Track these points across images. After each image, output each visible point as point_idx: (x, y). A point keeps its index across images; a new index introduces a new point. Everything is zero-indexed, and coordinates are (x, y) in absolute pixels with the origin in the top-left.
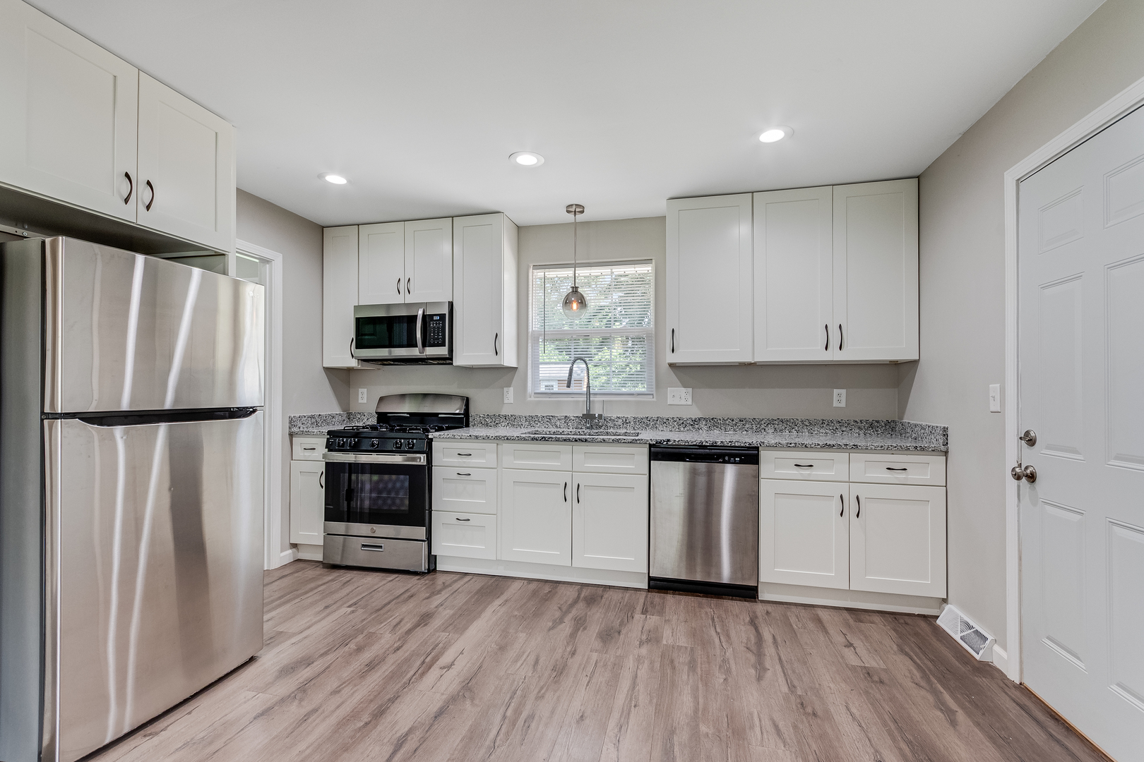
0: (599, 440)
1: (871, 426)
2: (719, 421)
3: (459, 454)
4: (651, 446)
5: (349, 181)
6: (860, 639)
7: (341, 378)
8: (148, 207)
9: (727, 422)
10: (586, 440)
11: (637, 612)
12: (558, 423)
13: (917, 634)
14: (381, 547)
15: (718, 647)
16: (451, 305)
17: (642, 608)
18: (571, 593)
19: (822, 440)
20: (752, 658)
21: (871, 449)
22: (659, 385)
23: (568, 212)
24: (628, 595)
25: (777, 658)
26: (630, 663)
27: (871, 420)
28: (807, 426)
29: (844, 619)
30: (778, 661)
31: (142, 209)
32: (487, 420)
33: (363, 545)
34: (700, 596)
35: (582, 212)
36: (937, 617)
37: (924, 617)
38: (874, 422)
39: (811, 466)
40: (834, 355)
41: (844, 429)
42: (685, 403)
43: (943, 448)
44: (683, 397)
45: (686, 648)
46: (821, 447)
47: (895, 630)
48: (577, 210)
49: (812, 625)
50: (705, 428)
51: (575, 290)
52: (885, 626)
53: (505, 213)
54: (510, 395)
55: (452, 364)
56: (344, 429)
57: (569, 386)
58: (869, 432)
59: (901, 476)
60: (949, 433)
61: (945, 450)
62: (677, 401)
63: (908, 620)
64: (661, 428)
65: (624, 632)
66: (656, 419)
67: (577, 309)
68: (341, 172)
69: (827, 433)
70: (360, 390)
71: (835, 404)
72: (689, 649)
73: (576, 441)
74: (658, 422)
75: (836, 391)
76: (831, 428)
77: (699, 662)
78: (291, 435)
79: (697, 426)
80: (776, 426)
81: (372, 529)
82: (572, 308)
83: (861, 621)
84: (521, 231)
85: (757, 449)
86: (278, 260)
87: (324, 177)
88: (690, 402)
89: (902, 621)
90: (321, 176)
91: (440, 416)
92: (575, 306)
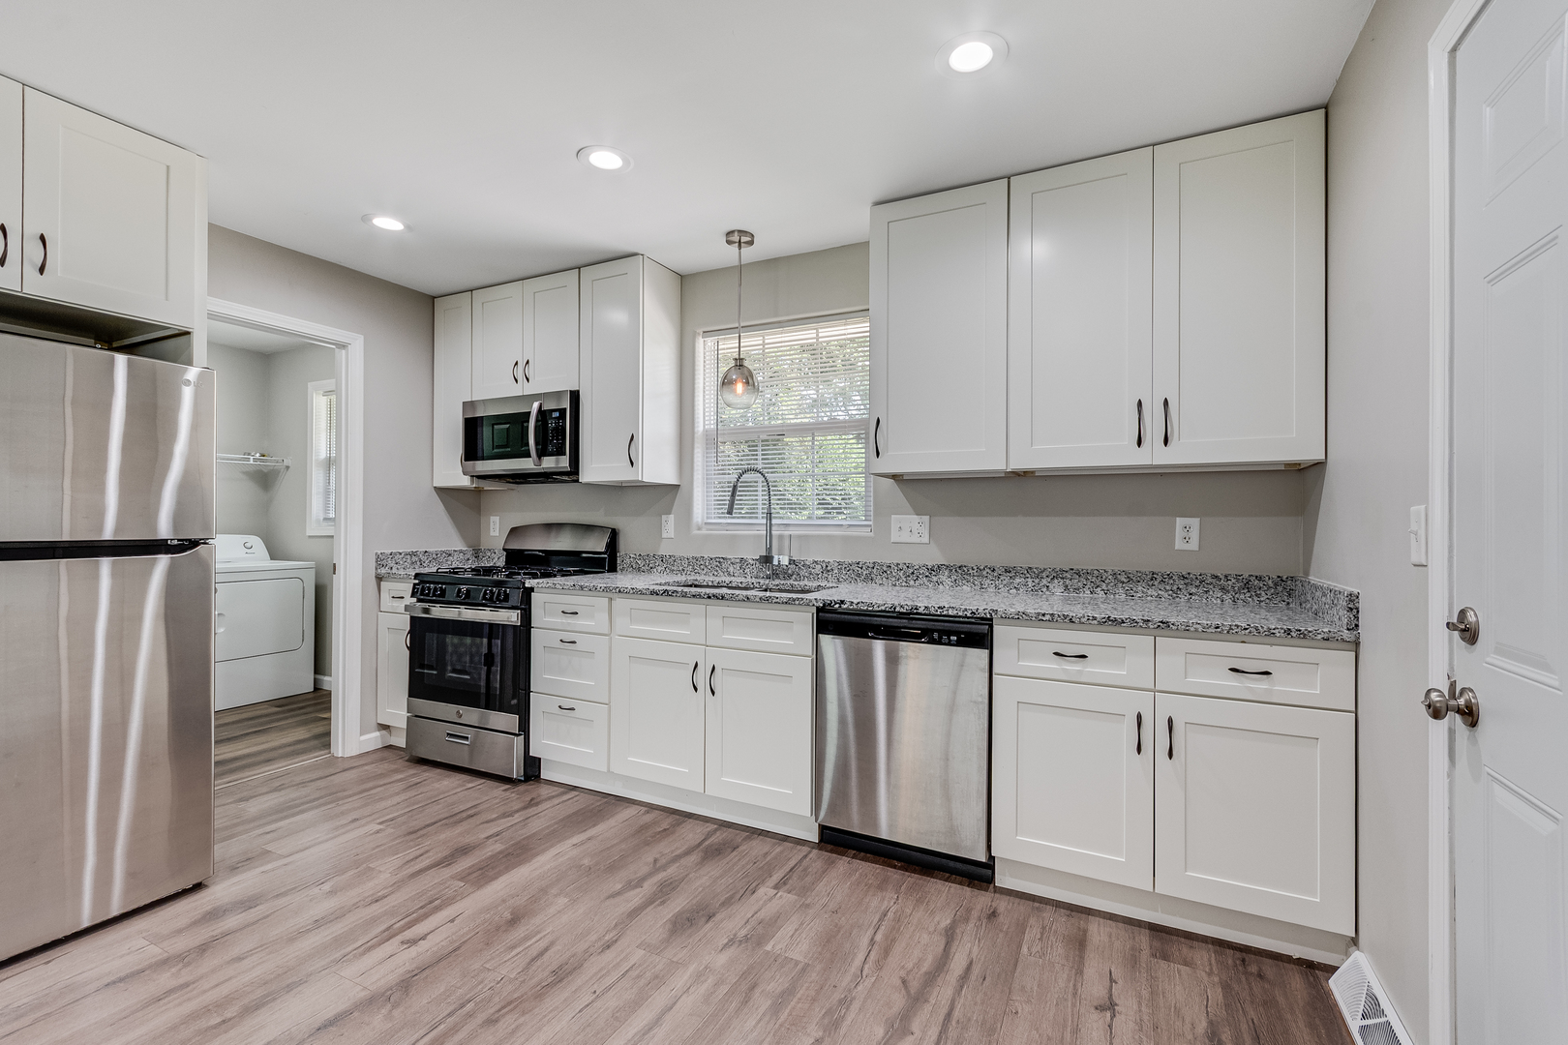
0: (741, 597)
1: (1248, 586)
2: (971, 571)
3: (563, 612)
4: (819, 610)
5: (408, 227)
6: (1140, 997)
7: (462, 504)
8: (42, 270)
9: (984, 573)
10: (723, 597)
11: (768, 884)
12: (731, 569)
13: (1269, 1003)
14: (467, 738)
15: (853, 970)
16: (575, 396)
17: (780, 878)
18: (691, 834)
19: (1103, 611)
20: (899, 1001)
21: (1196, 630)
22: (880, 512)
23: (729, 242)
24: (778, 849)
25: (944, 1011)
26: (680, 980)
27: (1246, 575)
28: (1123, 583)
29: (1133, 948)
30: (941, 1018)
31: (31, 273)
32: (639, 562)
33: (448, 734)
34: (895, 867)
35: (751, 243)
36: (1332, 970)
37: (1309, 966)
38: (1252, 579)
39: (1084, 657)
40: (1155, 455)
41: (1194, 590)
42: (918, 540)
43: (1346, 635)
44: (915, 531)
45: (797, 963)
46: (1100, 623)
47: (1226, 987)
48: (744, 239)
49: (1061, 951)
50: (948, 582)
51: (739, 363)
52: (1210, 974)
53: (647, 254)
54: (670, 525)
55: (577, 481)
56: (437, 572)
57: (730, 512)
58: (1242, 596)
59: (1260, 685)
60: (1363, 605)
61: (1353, 639)
62: (905, 537)
63: (1269, 968)
64: (879, 581)
65: (718, 917)
66: (872, 565)
67: (743, 393)
68: (396, 212)
69: (1159, 597)
70: (492, 518)
71: (1179, 545)
72: (800, 967)
73: (709, 597)
74: (875, 570)
75: (1180, 521)
76: (1168, 588)
77: (799, 995)
78: (379, 579)
79: (935, 579)
80: (1068, 582)
81: (458, 712)
82: (735, 391)
83: (1165, 957)
84: (686, 283)
85: (989, 622)
86: (357, 343)
87: (371, 220)
88: (926, 539)
89: (1253, 969)
90: (366, 219)
91: (584, 555)
92: (740, 387)
